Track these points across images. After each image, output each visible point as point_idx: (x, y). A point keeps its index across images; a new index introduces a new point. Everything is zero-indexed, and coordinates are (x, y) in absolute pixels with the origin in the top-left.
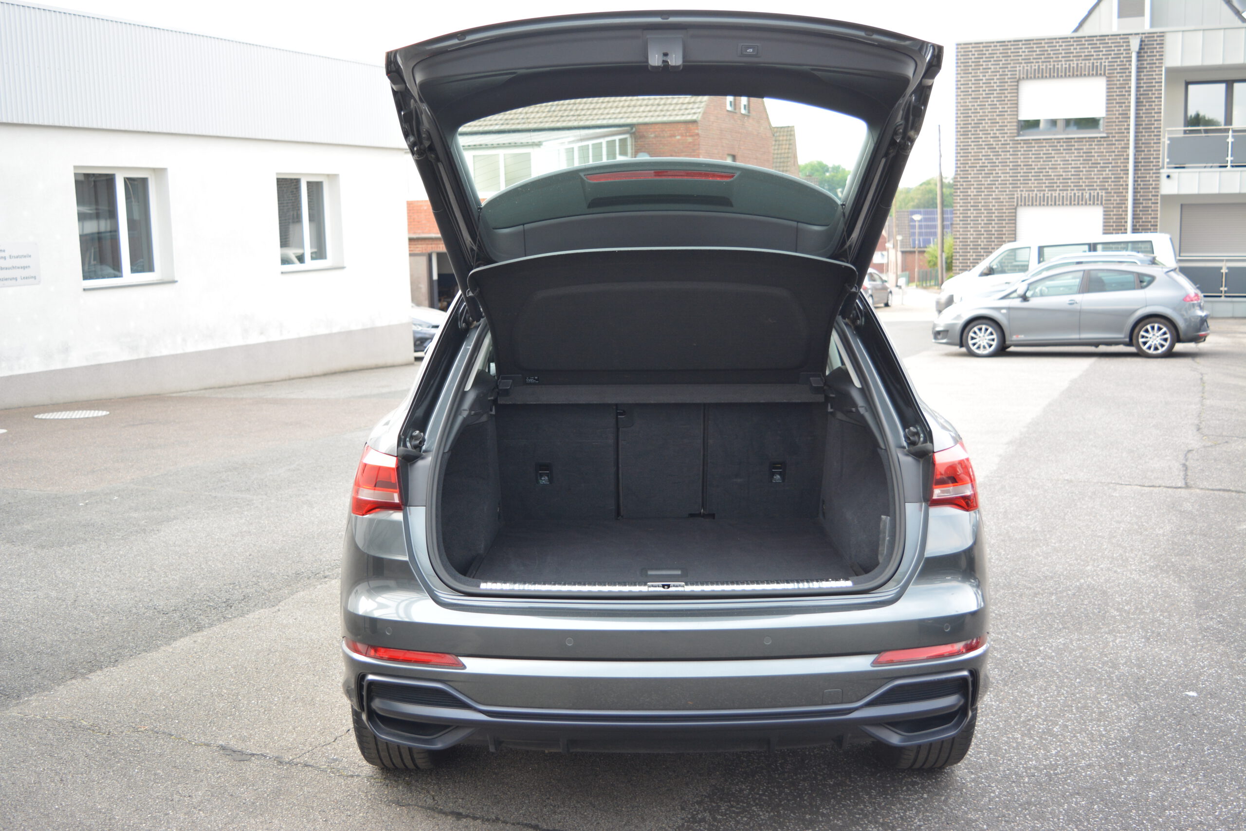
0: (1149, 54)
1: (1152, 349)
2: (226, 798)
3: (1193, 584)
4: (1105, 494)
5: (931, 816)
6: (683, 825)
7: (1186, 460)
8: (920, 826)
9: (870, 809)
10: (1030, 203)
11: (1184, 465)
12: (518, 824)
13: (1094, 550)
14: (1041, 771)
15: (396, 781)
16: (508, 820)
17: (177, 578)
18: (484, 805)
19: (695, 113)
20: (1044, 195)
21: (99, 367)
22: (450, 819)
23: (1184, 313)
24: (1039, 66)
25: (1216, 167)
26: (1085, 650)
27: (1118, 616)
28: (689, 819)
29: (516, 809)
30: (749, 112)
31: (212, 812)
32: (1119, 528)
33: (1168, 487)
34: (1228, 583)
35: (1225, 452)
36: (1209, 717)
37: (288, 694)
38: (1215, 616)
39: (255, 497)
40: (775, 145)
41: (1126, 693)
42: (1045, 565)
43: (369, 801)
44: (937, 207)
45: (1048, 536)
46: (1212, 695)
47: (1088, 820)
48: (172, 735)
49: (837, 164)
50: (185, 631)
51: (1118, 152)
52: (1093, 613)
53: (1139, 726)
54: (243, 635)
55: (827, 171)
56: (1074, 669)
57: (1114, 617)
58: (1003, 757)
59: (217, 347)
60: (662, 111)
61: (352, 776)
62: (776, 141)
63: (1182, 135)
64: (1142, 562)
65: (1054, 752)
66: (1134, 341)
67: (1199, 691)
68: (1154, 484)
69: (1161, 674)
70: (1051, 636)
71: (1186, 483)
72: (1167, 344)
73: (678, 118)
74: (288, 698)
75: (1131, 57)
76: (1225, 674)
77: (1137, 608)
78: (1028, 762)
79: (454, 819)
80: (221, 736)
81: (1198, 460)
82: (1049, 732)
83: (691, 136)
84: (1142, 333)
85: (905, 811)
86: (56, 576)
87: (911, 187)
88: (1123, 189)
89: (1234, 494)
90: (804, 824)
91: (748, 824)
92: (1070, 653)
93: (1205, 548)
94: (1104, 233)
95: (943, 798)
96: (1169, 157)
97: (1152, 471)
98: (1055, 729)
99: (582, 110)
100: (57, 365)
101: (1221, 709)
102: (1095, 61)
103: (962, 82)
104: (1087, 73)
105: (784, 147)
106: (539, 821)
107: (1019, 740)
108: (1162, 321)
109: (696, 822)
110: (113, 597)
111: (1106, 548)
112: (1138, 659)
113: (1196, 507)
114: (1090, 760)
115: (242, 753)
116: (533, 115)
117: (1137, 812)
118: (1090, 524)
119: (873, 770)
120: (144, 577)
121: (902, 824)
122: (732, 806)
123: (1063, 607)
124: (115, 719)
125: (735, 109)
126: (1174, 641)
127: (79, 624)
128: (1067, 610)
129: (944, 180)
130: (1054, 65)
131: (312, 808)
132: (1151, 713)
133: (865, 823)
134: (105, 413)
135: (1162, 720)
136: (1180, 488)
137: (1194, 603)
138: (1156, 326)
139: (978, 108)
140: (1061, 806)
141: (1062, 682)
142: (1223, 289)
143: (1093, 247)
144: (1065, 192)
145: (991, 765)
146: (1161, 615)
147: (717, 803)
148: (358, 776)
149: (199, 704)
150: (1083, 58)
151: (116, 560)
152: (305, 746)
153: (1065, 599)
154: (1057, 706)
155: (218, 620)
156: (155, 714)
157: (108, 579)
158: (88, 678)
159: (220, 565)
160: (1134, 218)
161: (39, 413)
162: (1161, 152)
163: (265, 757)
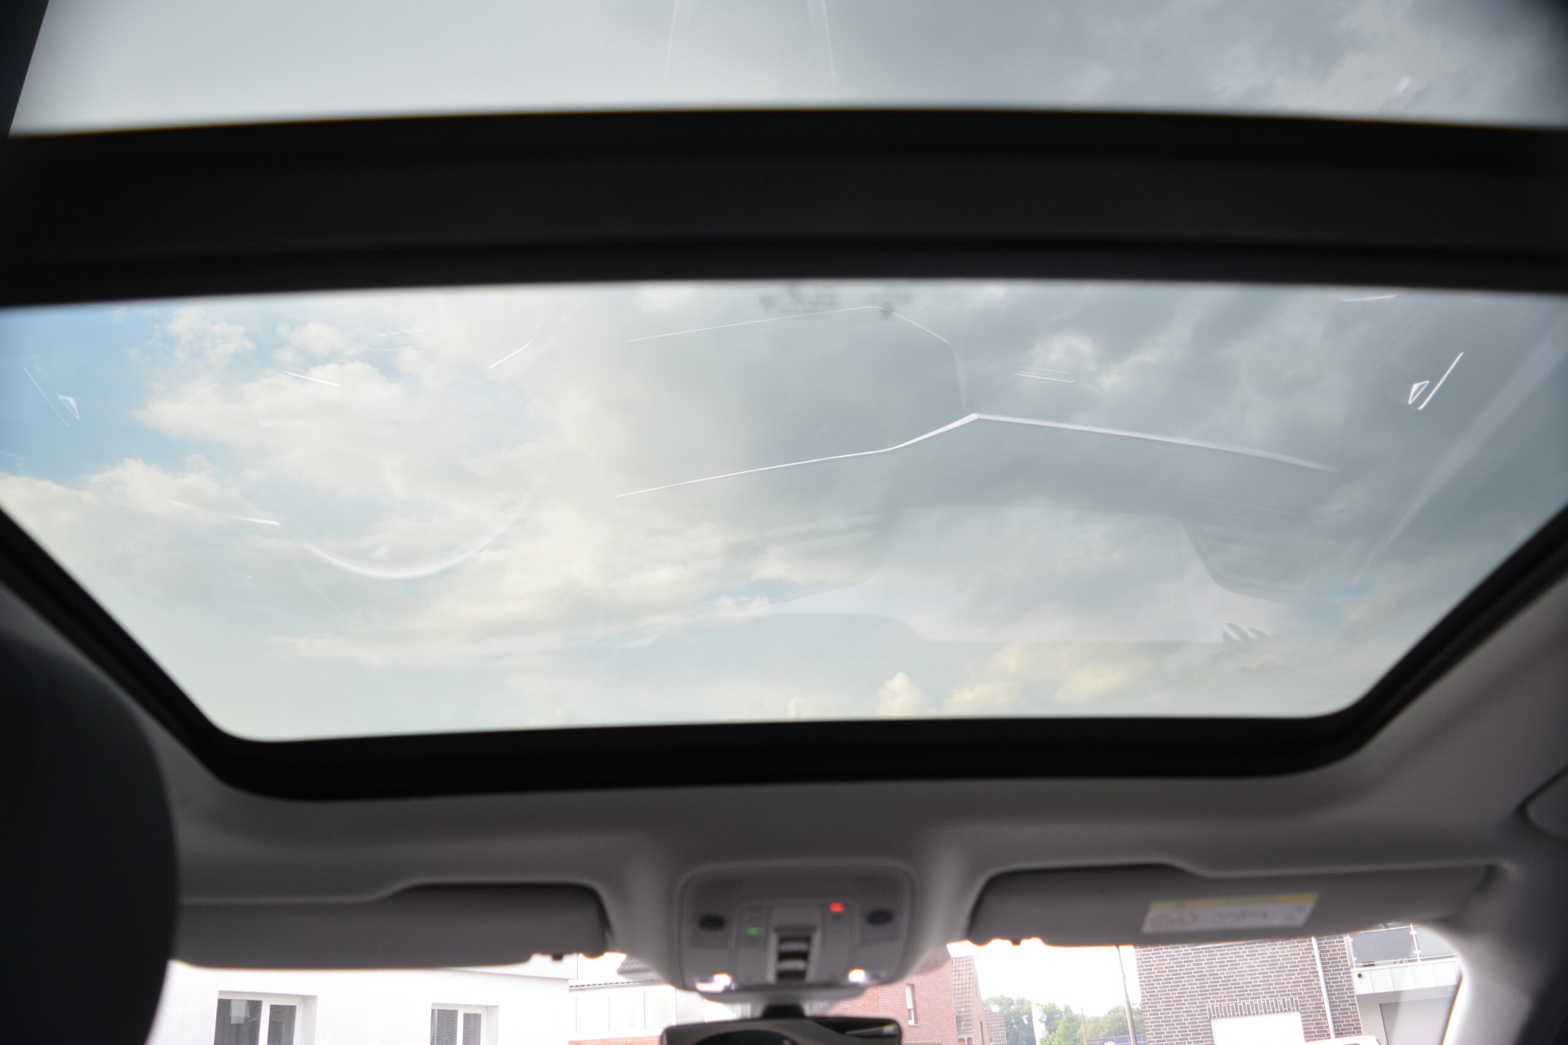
10: (1224, 1015)
20: (1236, 1004)
25: (1405, 962)
40: (955, 976)
44: (1129, 1034)
49: (1021, 997)
51: (1303, 954)
55: (1012, 1003)
62: (956, 971)
87: (1099, 1015)
88: (1316, 992)
96: (1355, 956)
105: (964, 977)
129: (1132, 1006)
144: (1257, 1001)
160: (1334, 1023)
162: (1347, 951)
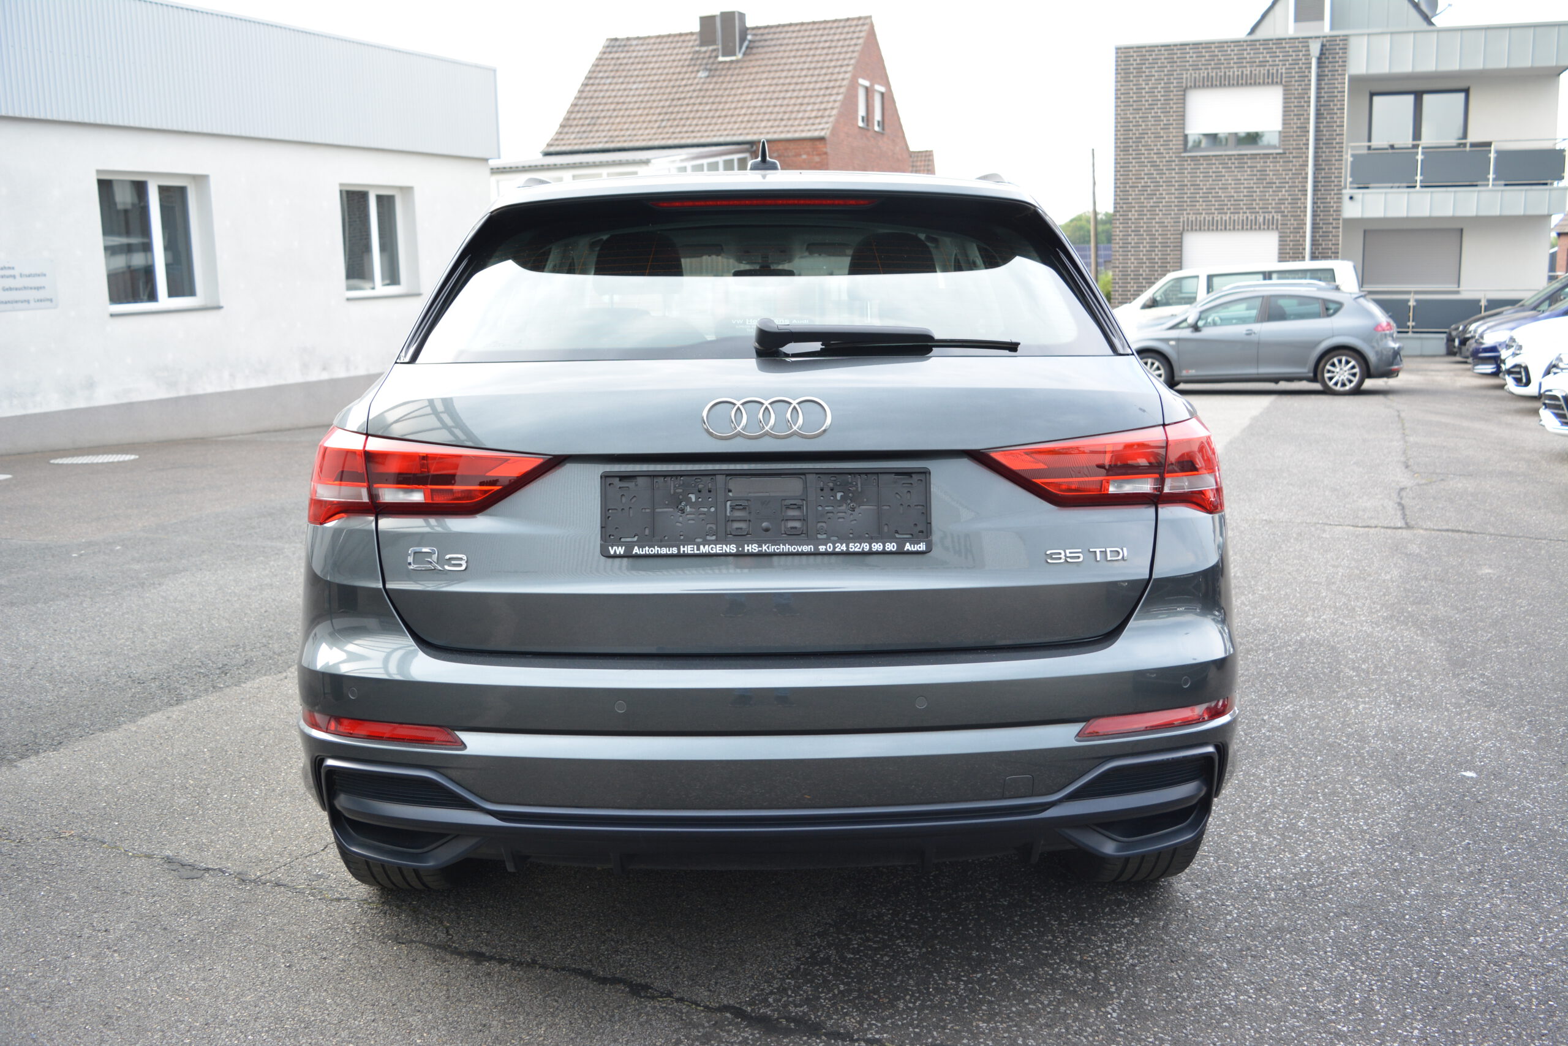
0: (1330, 60)
1: (1339, 385)
2: (156, 933)
3: (1440, 637)
4: (1313, 536)
5: (1148, 951)
6: (798, 968)
7: (1401, 498)
8: (1134, 965)
9: (1062, 941)
10: (1198, 228)
11: (1400, 504)
12: (563, 969)
13: (1311, 598)
14: (1290, 882)
15: (398, 907)
16: (549, 962)
17: (168, 639)
18: (517, 941)
19: (823, 129)
20: (1213, 218)
21: (130, 405)
22: (467, 963)
23: (1375, 344)
24: (1208, 74)
25: (1403, 187)
26: (1322, 719)
27: (1356, 676)
28: (807, 958)
29: (561, 946)
30: (883, 129)
31: (132, 954)
32: (1337, 573)
33: (1387, 528)
34: (1482, 636)
35: (1444, 489)
36: (1498, 805)
37: (274, 785)
38: (1475, 676)
39: (287, 546)
41: (1384, 774)
42: (1254, 616)
43: (357, 937)
44: (1089, 243)
45: (1253, 583)
46: (1497, 776)
47: (1366, 953)
48: (105, 843)
50: (159, 704)
51: (1296, 170)
52: (1324, 673)
53: (1410, 818)
54: (233, 709)
56: (1312, 744)
57: (1351, 677)
58: (1236, 864)
59: (272, 383)
60: (785, 126)
61: (338, 900)
62: (913, 166)
63: (1365, 151)
64: (1372, 612)
65: (1303, 855)
66: (1319, 376)
67: (1479, 771)
68: (1369, 524)
69: (1425, 750)
70: (1275, 702)
71: (1407, 523)
72: (1356, 380)
73: (804, 135)
74: (274, 790)
75: (1311, 63)
76: (1506, 748)
77: (1376, 667)
78: (1271, 869)
79: (473, 962)
80: (172, 843)
81: (1414, 498)
82: (1293, 827)
83: (819, 155)
84: (1328, 367)
85: (1112, 944)
86: (18, 639)
88: (1301, 212)
89: (1465, 535)
90: (969, 965)
91: (891, 966)
92: (1303, 723)
93: (1445, 595)
94: (1280, 261)
95: (1161, 923)
96: (1351, 176)
97: (1364, 510)
98: (1299, 824)
99: (697, 125)
100: (80, 402)
101: (1512, 794)
102: (1271, 68)
103: (1122, 91)
104: (1261, 81)
106: (593, 965)
107: (1255, 840)
108: (1351, 353)
109: (817, 964)
110: (80, 663)
111: (1325, 597)
112: (1391, 730)
113: (1424, 548)
114: (1353, 866)
115: (193, 867)
116: (641, 132)
117: (1431, 939)
118: (1301, 568)
119: (1062, 883)
120: (127, 639)
121: (1108, 963)
122: (868, 939)
123: (1284, 666)
124: (35, 820)
125: (868, 125)
126: (1432, 706)
127: (28, 696)
128: (1290, 670)
129: (1098, 215)
130: (1225, 73)
131: (274, 946)
132: (1422, 801)
133: (1056, 963)
134: (133, 457)
135: (1439, 809)
136: (1400, 528)
137: (1447, 660)
138: (1344, 359)
139: (1140, 120)
140: (1326, 932)
141: (1298, 760)
142: (1411, 324)
143: (1268, 275)
144: (1236, 216)
145: (1222, 875)
146: (1408, 675)
147: (846, 935)
148: (347, 899)
149: (152, 800)
150: (1257, 63)
151: (97, 619)
152: (281, 856)
153: (1286, 657)
154: (1297, 793)
155: (206, 690)
156: (90, 813)
157: (82, 641)
158: (16, 766)
159: (225, 624)
160: (1312, 245)
161: (56, 458)
162: (1343, 171)
163: (224, 872)
